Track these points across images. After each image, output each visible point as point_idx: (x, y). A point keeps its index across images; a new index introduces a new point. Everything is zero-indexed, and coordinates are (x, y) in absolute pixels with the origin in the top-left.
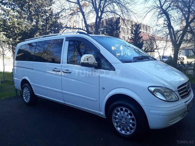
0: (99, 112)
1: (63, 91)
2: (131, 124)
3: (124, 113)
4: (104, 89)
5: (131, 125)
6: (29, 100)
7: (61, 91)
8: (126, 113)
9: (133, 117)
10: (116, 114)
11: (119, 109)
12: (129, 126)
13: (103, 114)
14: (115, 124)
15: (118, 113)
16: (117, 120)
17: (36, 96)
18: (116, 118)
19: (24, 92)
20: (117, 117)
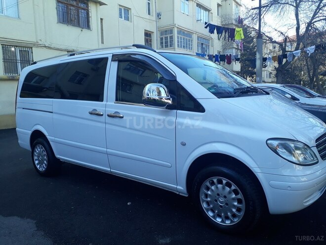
0: (176, 186)
1: (108, 150)
2: (235, 208)
3: (224, 188)
4: (184, 144)
5: (234, 210)
6: (44, 168)
7: (105, 149)
8: (228, 189)
9: (240, 196)
10: (208, 189)
11: (215, 181)
12: (231, 212)
13: (182, 188)
14: (204, 205)
15: (213, 188)
16: (209, 199)
17: (58, 160)
18: (207, 196)
19: (36, 152)
20: (209, 193)
